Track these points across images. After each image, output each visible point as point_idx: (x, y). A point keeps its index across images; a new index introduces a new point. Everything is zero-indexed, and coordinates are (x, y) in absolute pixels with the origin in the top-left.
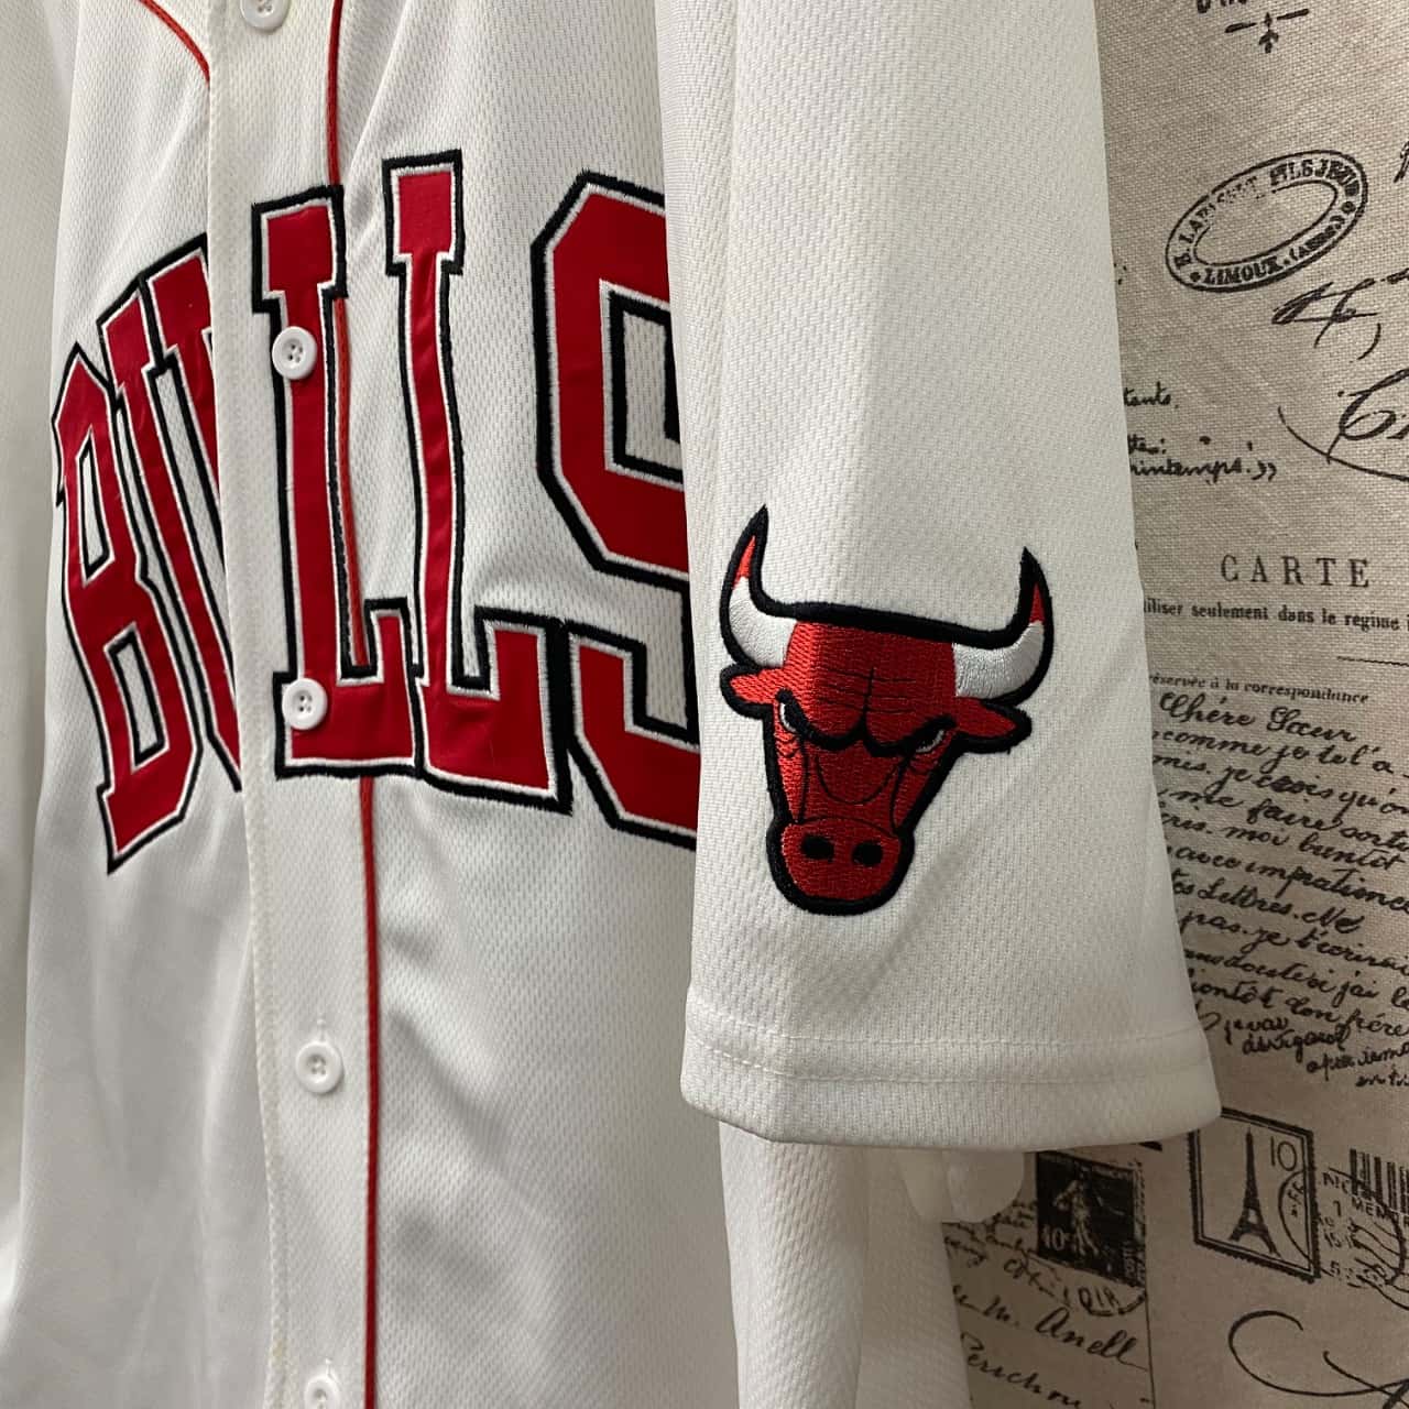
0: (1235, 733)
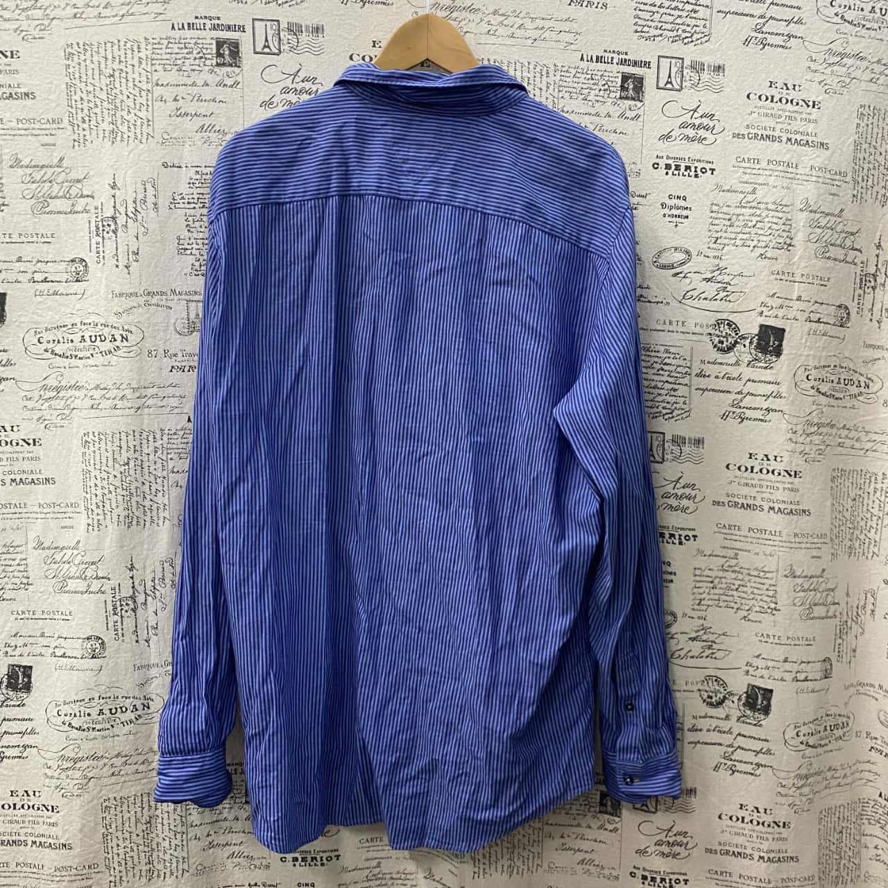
0: (656, 354)
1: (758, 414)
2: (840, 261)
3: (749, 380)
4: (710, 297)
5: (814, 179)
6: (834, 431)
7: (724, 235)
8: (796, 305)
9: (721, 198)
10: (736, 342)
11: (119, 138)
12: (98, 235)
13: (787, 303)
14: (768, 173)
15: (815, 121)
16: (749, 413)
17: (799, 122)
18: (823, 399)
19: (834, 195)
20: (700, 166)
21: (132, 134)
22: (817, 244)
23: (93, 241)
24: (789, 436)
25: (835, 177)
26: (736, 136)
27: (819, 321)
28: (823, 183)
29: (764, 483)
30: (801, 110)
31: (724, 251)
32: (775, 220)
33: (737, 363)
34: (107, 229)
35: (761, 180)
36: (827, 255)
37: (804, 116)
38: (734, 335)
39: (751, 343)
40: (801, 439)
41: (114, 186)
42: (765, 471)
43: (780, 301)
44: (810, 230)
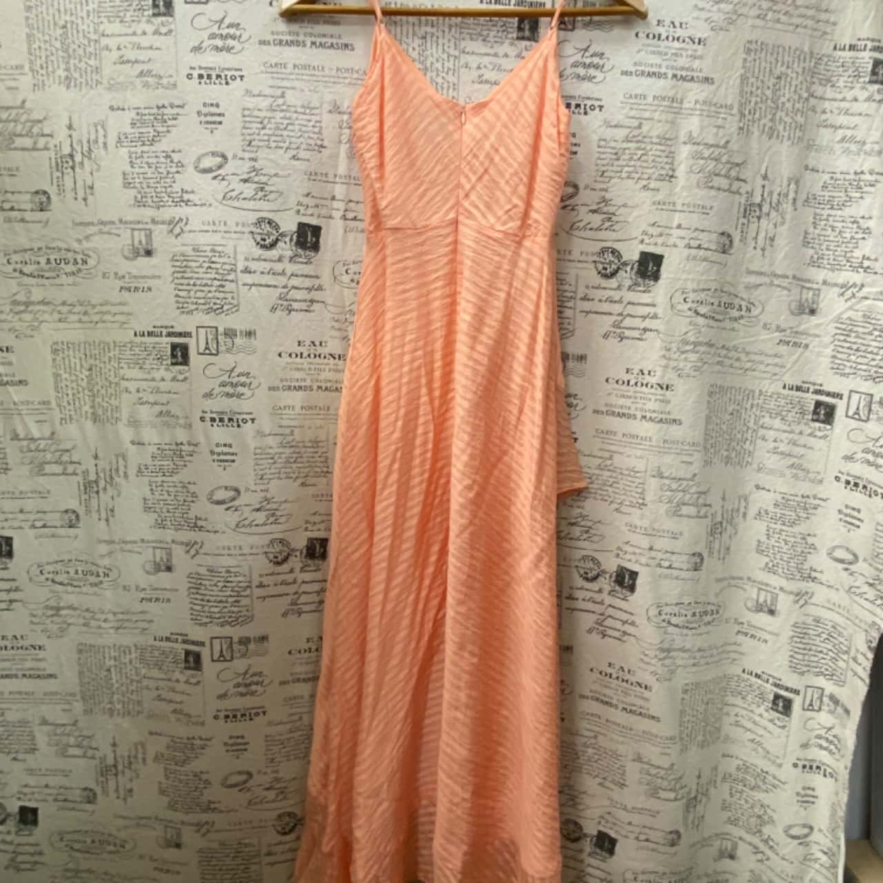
1: (636, 334)
2: (725, 191)
3: (629, 303)
4: (595, 227)
5: (698, 112)
6: (713, 350)
7: (611, 168)
8: (676, 232)
10: (619, 268)
11: (72, 84)
12: (58, 170)
13: (667, 231)
14: (654, 108)
15: (701, 57)
16: (627, 333)
17: (684, 59)
18: (701, 321)
19: (719, 127)
20: (589, 103)
21: (83, 80)
22: (700, 175)
23: (55, 177)
24: (663, 352)
25: (720, 110)
26: (625, 73)
27: (699, 247)
28: (708, 116)
29: (639, 395)
30: (687, 47)
32: (658, 153)
33: (619, 288)
34: (65, 165)
35: (647, 115)
36: (710, 184)
37: (690, 53)
38: (616, 261)
39: (632, 269)
40: (676, 356)
41: (70, 127)
42: (639, 384)
43: (660, 230)
44: (692, 161)
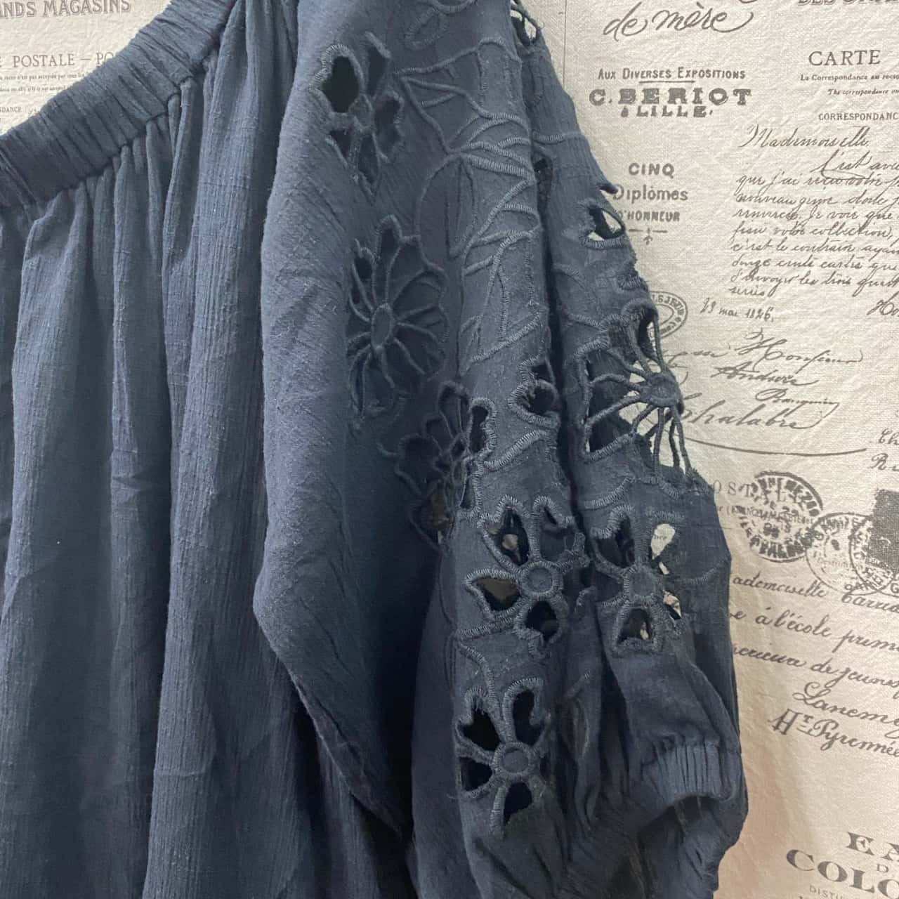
9: (768, 162)
31: (777, 297)
